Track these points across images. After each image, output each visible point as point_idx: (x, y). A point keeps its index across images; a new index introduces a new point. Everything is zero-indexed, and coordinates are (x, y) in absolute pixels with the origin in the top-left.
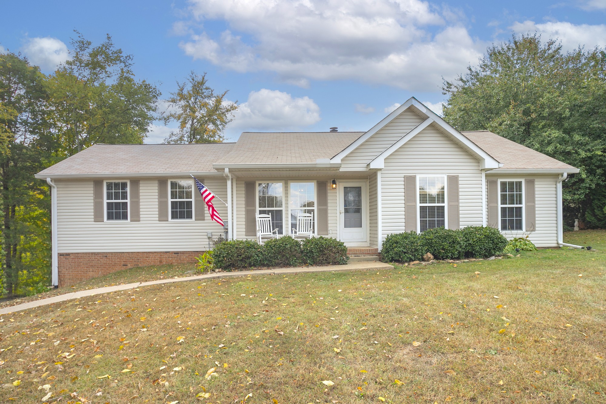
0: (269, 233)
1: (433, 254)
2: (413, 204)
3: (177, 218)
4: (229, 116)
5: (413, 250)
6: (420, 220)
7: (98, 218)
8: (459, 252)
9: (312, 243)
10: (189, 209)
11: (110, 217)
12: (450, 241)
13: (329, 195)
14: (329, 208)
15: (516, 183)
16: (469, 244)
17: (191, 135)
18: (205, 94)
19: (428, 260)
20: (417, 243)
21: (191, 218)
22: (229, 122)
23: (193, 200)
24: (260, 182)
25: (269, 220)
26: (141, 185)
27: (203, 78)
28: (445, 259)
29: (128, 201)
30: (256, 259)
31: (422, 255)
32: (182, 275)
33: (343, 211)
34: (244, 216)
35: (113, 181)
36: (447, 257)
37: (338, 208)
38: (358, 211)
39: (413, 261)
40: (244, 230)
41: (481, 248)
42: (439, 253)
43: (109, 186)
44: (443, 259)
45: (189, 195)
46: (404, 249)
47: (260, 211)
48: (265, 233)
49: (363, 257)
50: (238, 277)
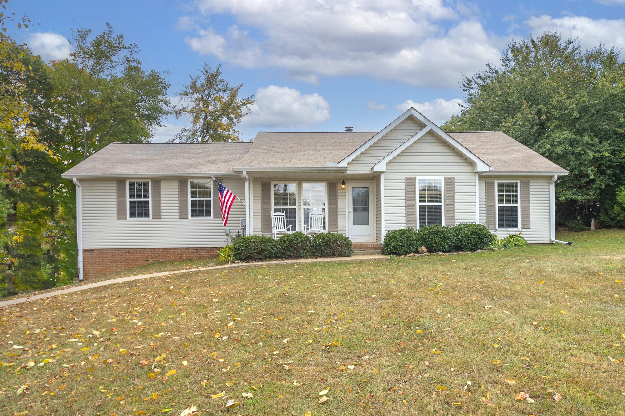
0: (283, 230)
1: (427, 248)
2: (413, 203)
3: (196, 216)
4: (244, 109)
5: (409, 244)
6: (420, 218)
7: (121, 215)
8: (450, 246)
9: (321, 238)
10: (208, 207)
11: (132, 215)
12: (442, 236)
13: (339, 194)
14: (339, 207)
15: (513, 184)
16: (458, 239)
17: (204, 129)
18: (219, 87)
19: (422, 253)
20: (413, 238)
21: (210, 215)
22: (244, 115)
23: (212, 199)
24: (276, 183)
25: (284, 218)
26: (162, 185)
27: (217, 71)
28: (437, 252)
29: (150, 200)
30: (271, 252)
31: (417, 249)
32: (205, 266)
33: (351, 209)
34: (260, 214)
35: (135, 181)
36: (439, 251)
37: (347, 207)
38: (366, 209)
39: (409, 253)
40: (260, 227)
41: (468, 243)
42: (432, 246)
43: (132, 185)
44: (436, 252)
45: (208, 194)
46: (401, 243)
47: (275, 209)
48: (279, 230)
49: (368, 251)
50: (255, 266)
